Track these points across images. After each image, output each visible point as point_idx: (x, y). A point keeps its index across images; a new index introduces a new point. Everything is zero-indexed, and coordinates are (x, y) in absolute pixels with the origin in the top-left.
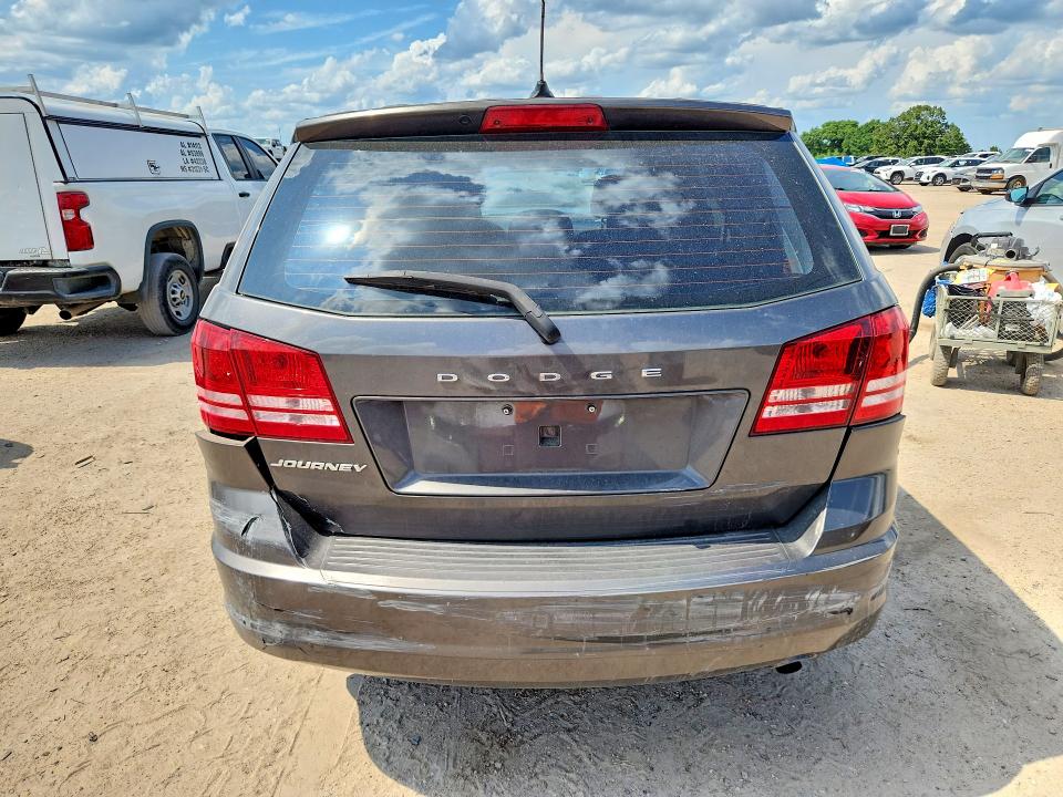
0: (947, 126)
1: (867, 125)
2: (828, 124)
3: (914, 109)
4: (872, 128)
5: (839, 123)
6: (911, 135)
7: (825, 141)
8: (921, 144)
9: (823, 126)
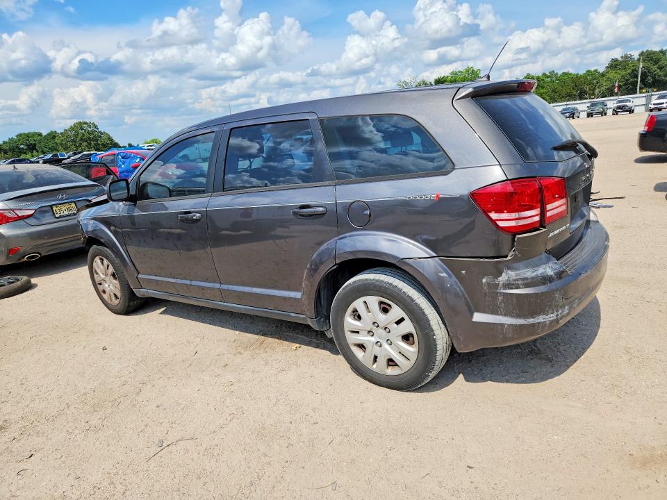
0: (102, 133)
1: (49, 134)
2: (21, 135)
3: (77, 124)
4: (53, 135)
5: (29, 134)
6: (81, 139)
7: (22, 146)
8: (90, 144)
9: (17, 136)
